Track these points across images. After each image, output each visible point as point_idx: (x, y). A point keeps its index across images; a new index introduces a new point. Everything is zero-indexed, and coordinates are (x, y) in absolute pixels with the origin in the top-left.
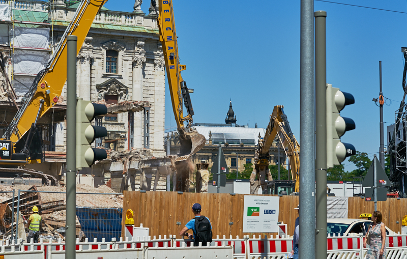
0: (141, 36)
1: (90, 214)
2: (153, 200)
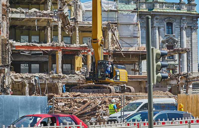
0: (184, 15)
1: (161, 106)
2: (193, 99)
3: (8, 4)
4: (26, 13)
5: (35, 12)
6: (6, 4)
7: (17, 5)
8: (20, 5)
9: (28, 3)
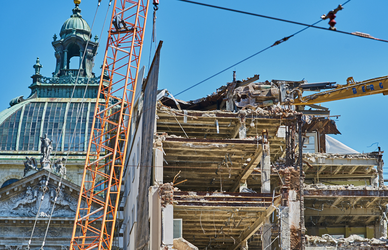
3: (302, 228)
4: (339, 244)
5: (356, 241)
6: (299, 227)
7: (321, 229)
8: (327, 227)
9: (342, 225)
